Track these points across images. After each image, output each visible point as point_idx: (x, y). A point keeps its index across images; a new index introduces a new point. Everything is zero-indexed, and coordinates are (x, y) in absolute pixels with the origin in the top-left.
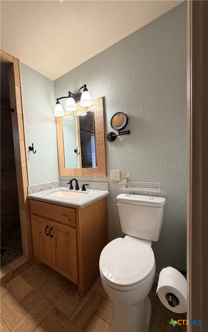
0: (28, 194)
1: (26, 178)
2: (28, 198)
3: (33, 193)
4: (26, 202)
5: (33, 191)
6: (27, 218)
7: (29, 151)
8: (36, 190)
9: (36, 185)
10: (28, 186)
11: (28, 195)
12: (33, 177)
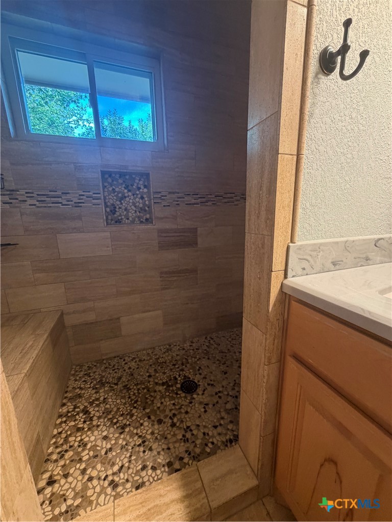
0: (286, 277)
1: (289, 206)
2: (285, 290)
3: (305, 272)
4: (275, 305)
5: (305, 264)
6: (270, 363)
7: (316, 76)
8: (315, 262)
9: (321, 244)
10: (292, 241)
11: (286, 282)
12: (311, 205)
